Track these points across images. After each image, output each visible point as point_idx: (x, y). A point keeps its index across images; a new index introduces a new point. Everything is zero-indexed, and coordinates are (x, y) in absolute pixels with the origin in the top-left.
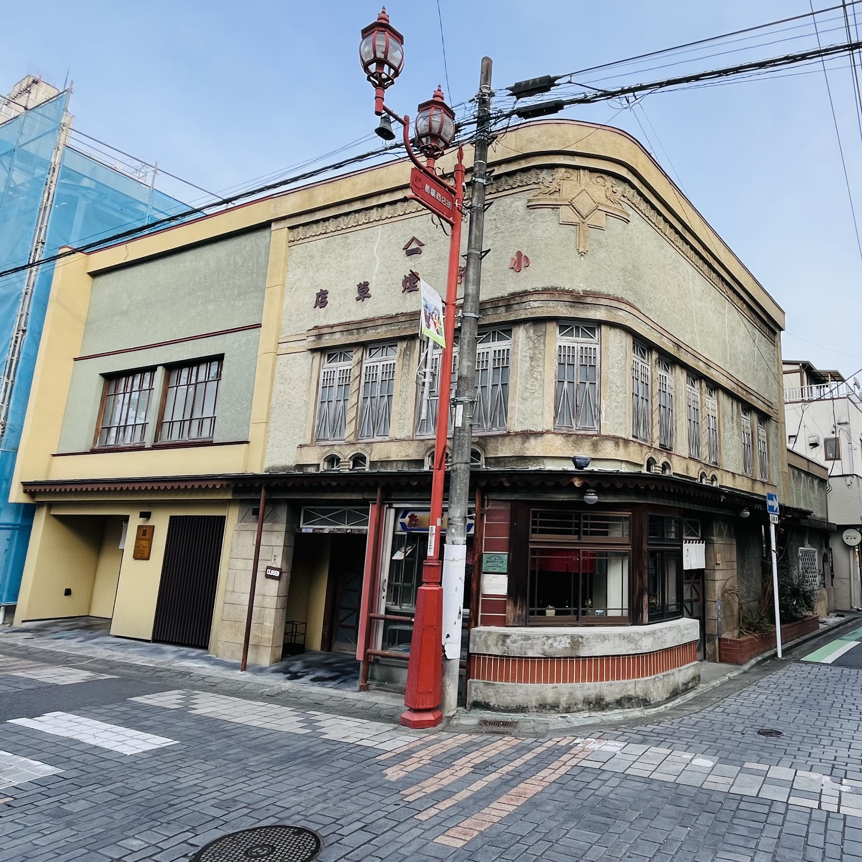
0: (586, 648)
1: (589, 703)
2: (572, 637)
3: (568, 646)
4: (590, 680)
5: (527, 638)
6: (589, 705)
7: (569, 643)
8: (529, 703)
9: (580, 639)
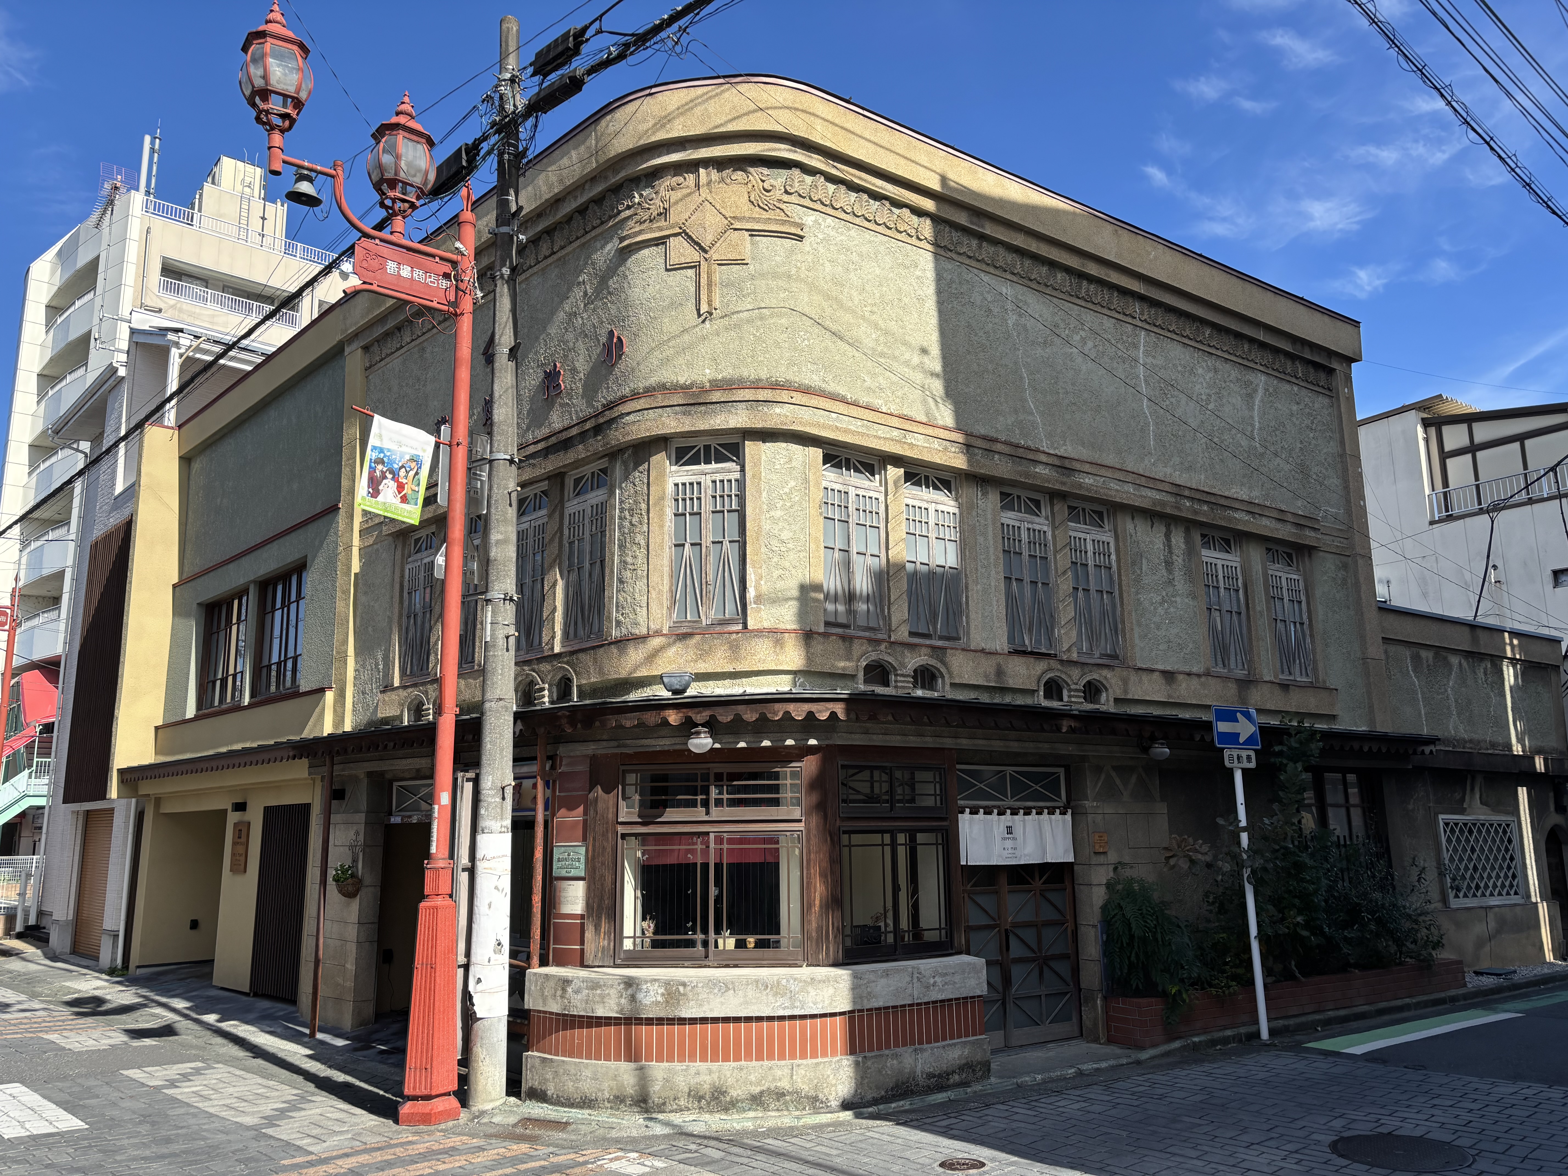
0: (691, 1003)
1: (700, 1098)
2: (667, 984)
3: (659, 998)
4: (703, 1059)
5: (595, 985)
6: (699, 1101)
7: (663, 995)
8: (600, 1094)
9: (681, 989)
